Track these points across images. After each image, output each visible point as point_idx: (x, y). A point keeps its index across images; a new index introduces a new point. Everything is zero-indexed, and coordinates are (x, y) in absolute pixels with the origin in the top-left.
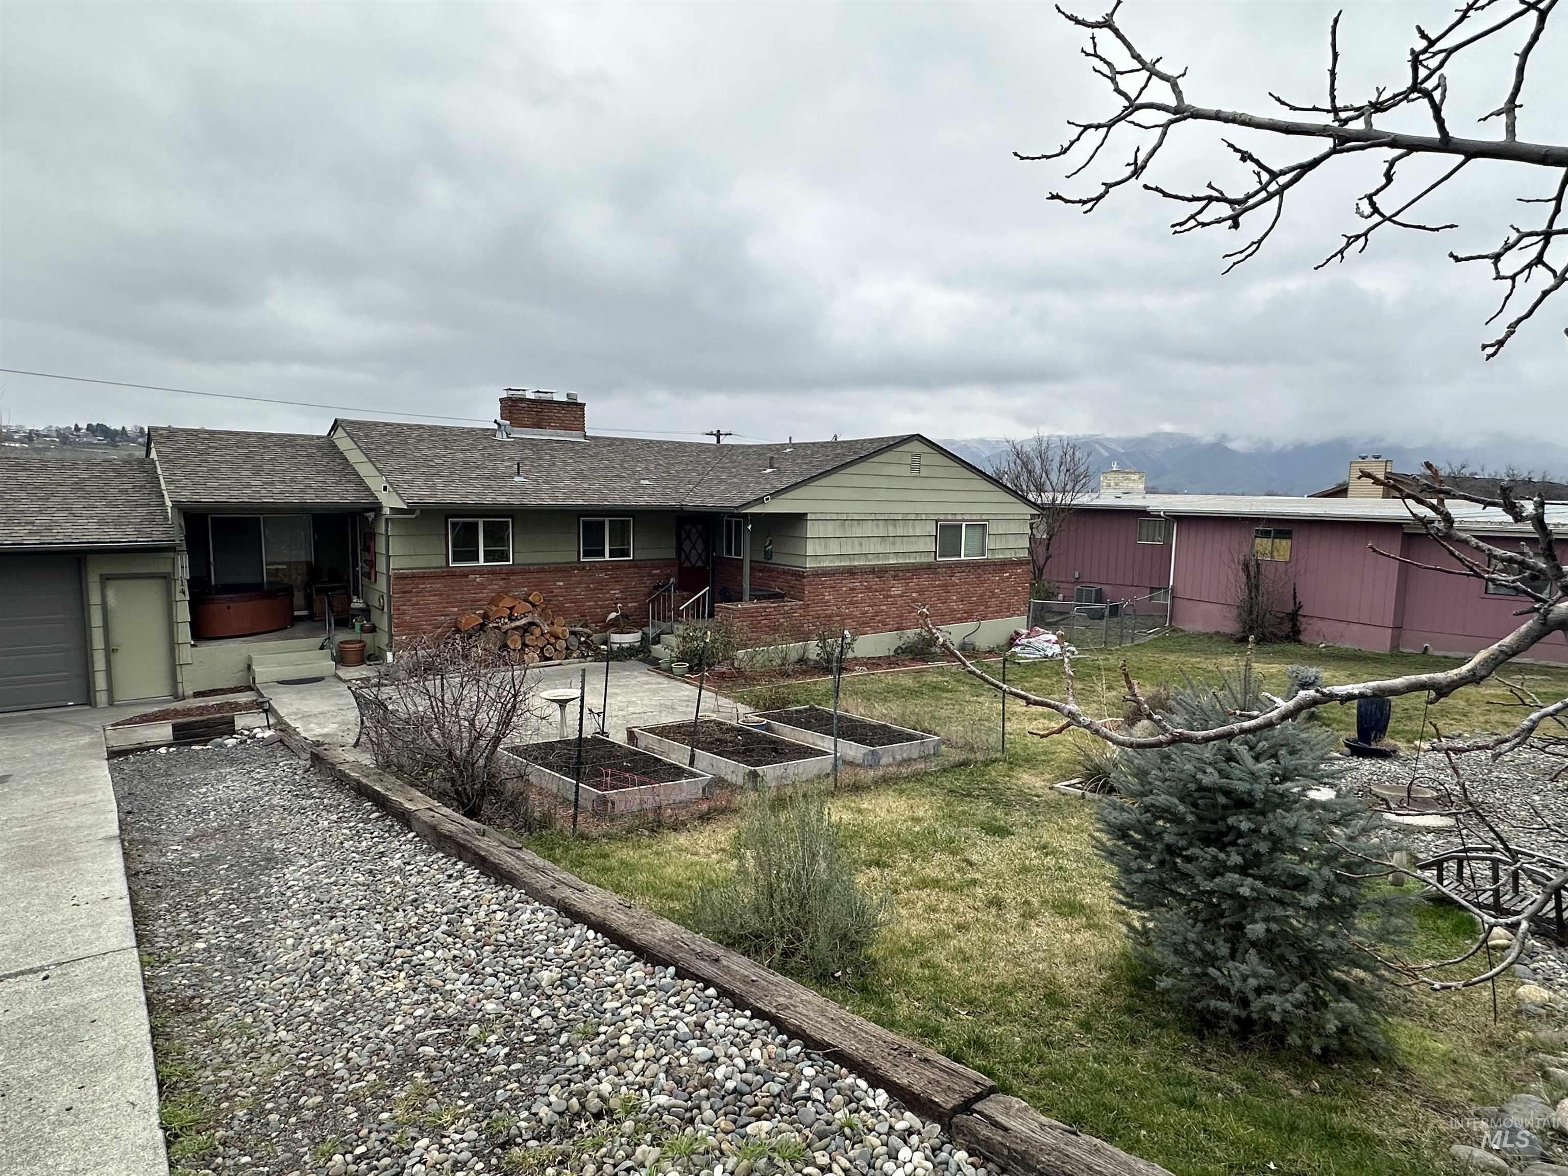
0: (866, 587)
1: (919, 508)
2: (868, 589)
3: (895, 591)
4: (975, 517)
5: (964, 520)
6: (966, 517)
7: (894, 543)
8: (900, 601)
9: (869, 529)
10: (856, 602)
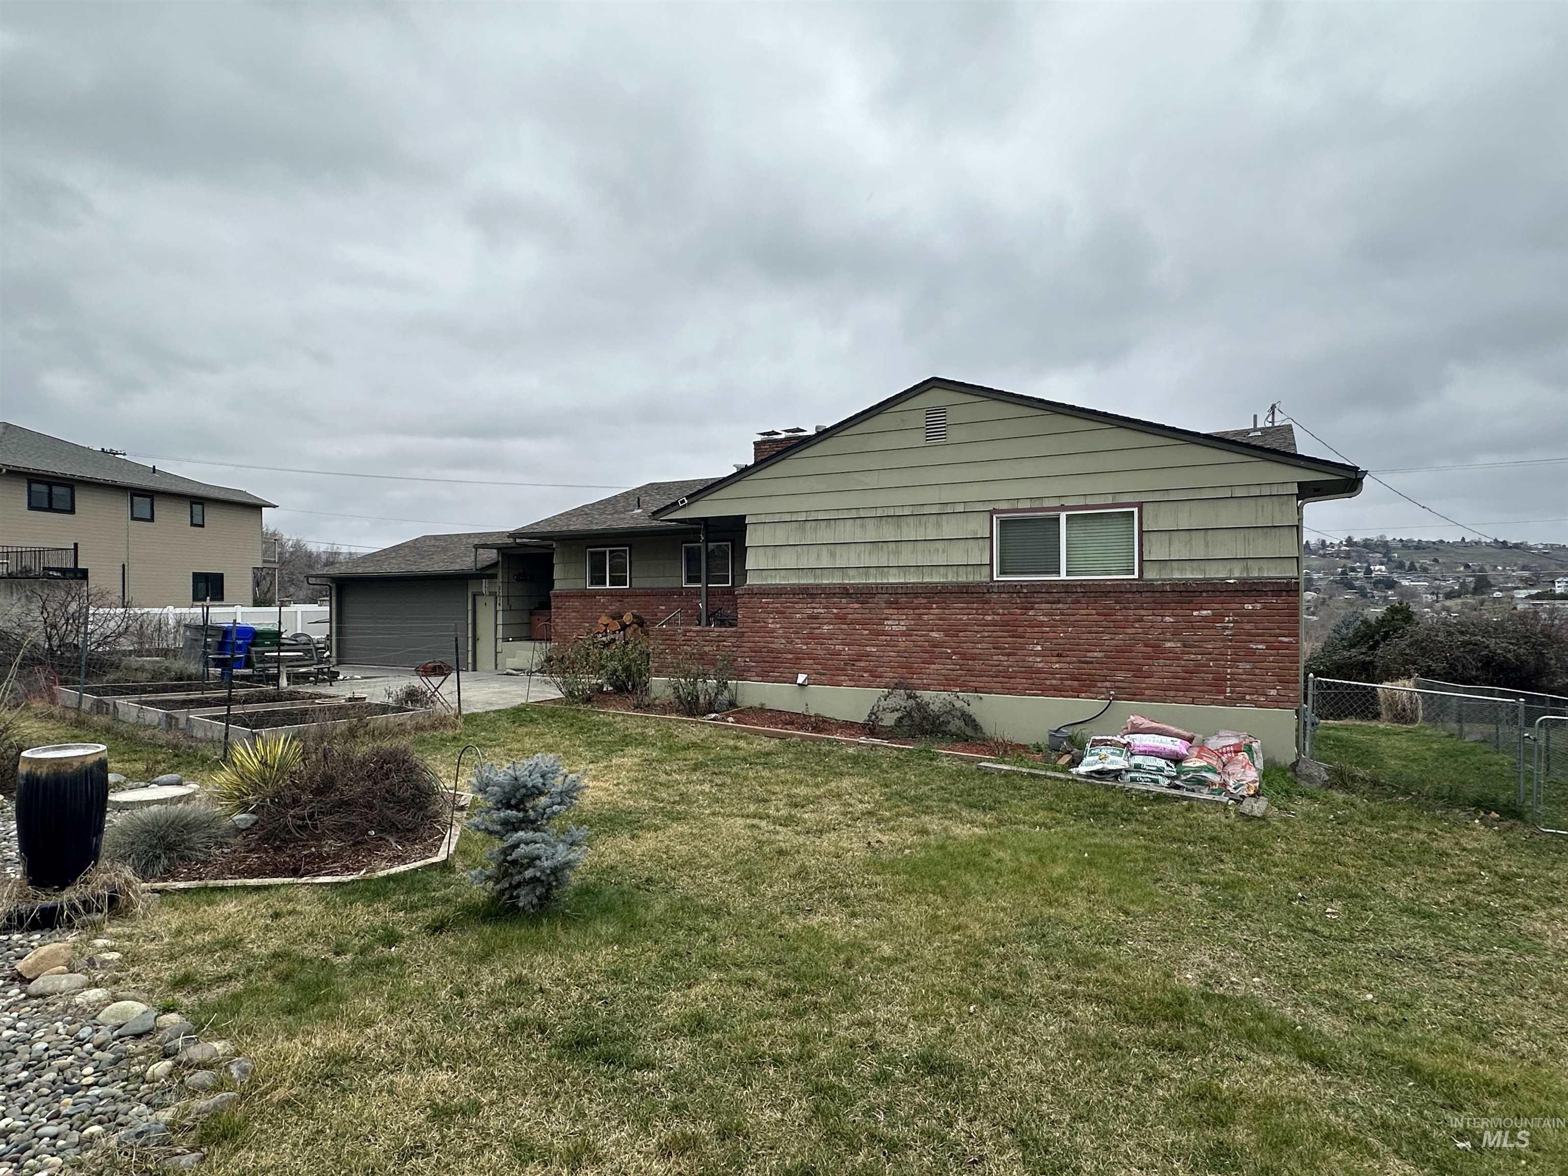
0: (837, 616)
1: (947, 495)
2: (842, 618)
3: (891, 626)
4: (1090, 501)
5: (1063, 508)
6: (1068, 502)
7: (897, 553)
8: (903, 643)
9: (846, 532)
10: (820, 637)
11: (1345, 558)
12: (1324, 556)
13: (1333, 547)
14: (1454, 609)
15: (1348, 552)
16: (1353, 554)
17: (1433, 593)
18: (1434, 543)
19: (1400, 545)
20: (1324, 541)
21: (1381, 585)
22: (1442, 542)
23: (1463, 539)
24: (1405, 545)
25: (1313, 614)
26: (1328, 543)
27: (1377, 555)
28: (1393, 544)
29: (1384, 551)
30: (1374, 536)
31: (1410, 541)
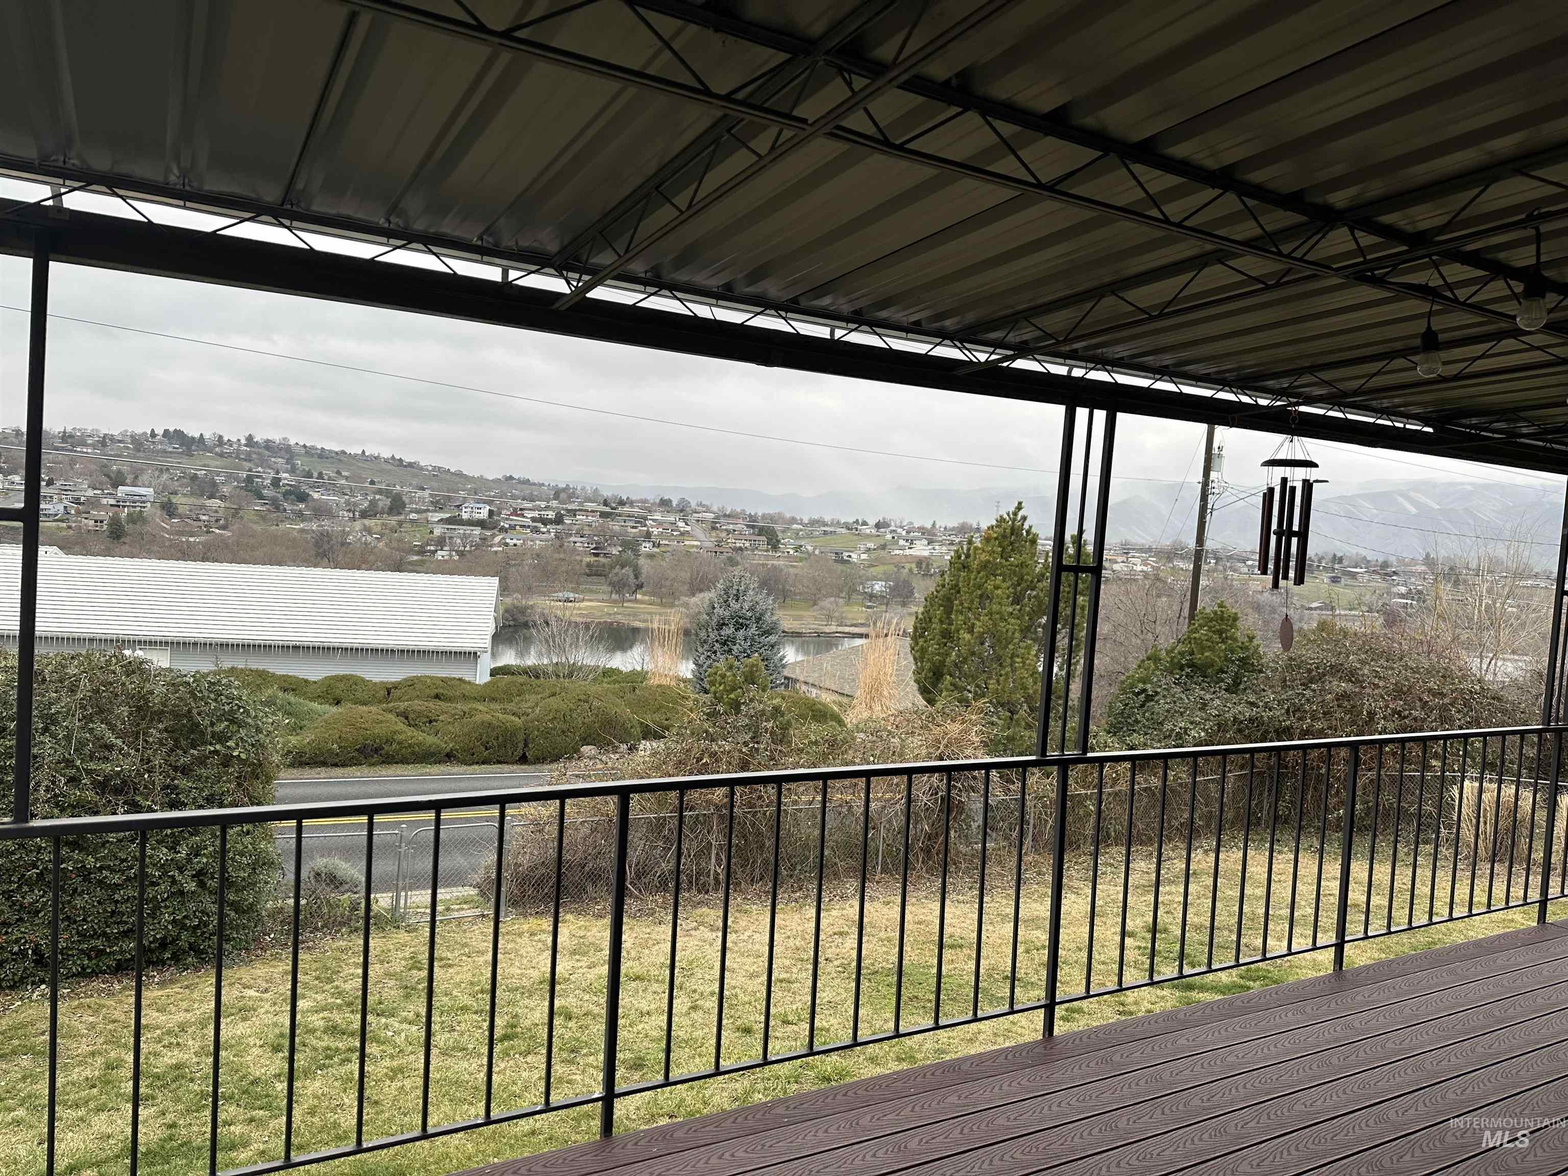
11: (245, 460)
12: (221, 455)
13: (231, 446)
14: (375, 530)
15: (249, 454)
16: (254, 456)
17: (349, 511)
18: (337, 453)
19: (303, 451)
20: (221, 437)
21: (293, 497)
22: (344, 452)
23: (363, 452)
24: (309, 451)
25: (224, 528)
26: (226, 439)
27: (280, 460)
28: (297, 450)
29: (288, 456)
30: (276, 436)
31: (313, 448)
